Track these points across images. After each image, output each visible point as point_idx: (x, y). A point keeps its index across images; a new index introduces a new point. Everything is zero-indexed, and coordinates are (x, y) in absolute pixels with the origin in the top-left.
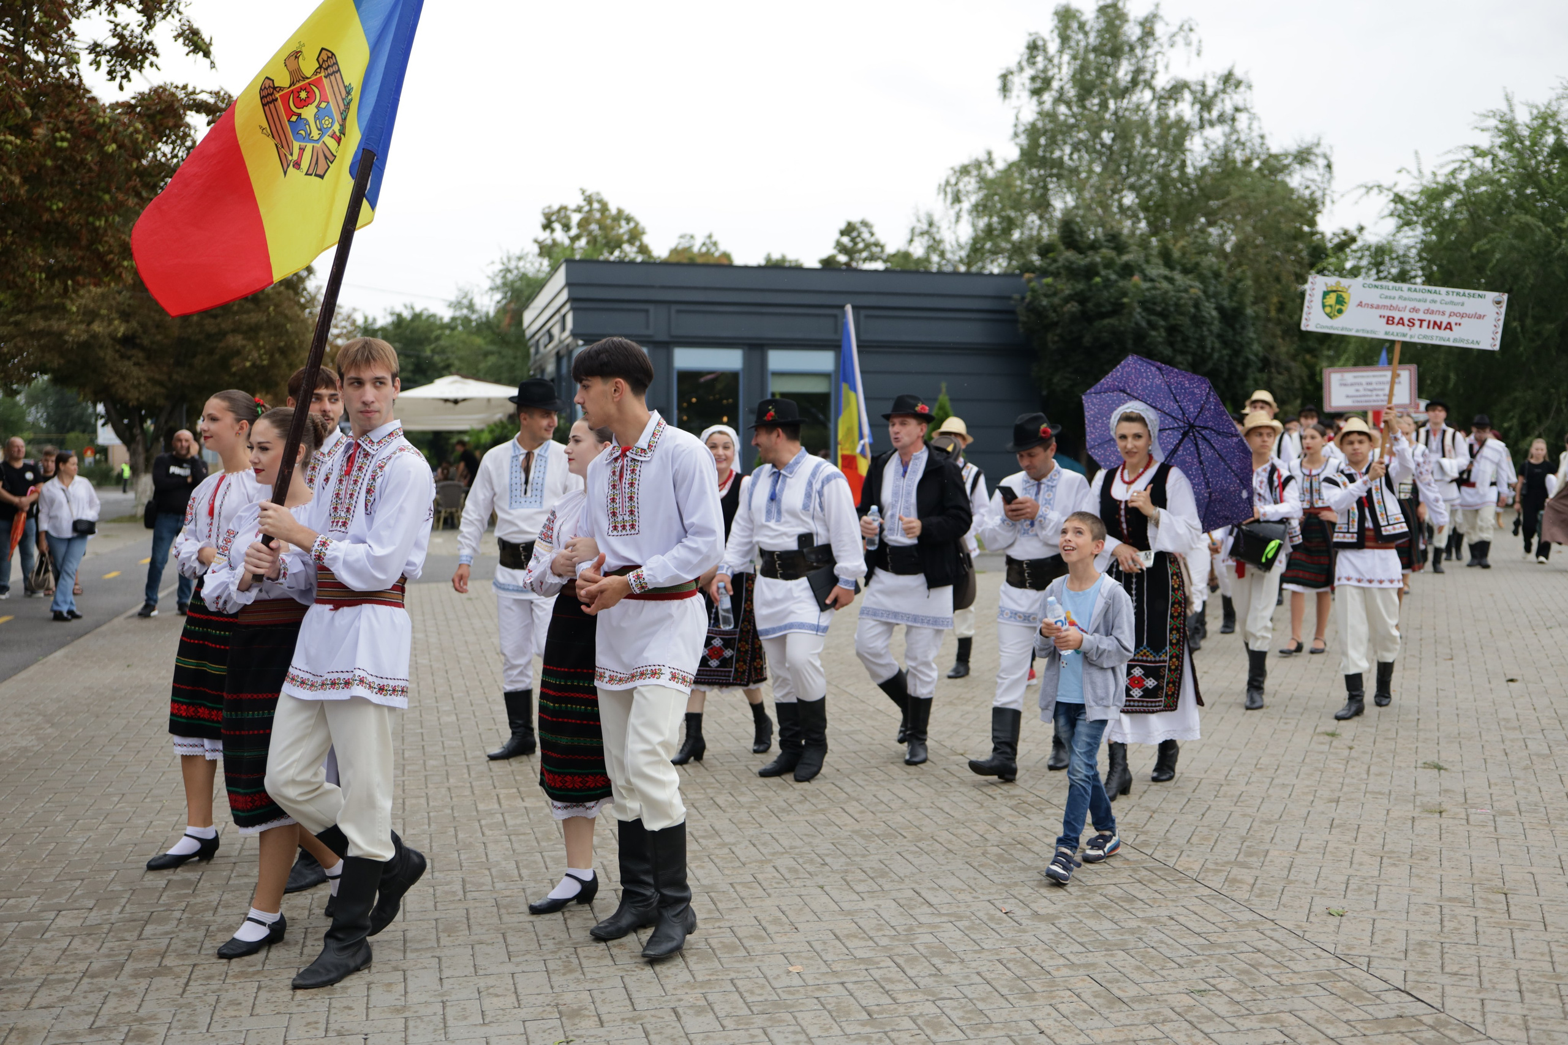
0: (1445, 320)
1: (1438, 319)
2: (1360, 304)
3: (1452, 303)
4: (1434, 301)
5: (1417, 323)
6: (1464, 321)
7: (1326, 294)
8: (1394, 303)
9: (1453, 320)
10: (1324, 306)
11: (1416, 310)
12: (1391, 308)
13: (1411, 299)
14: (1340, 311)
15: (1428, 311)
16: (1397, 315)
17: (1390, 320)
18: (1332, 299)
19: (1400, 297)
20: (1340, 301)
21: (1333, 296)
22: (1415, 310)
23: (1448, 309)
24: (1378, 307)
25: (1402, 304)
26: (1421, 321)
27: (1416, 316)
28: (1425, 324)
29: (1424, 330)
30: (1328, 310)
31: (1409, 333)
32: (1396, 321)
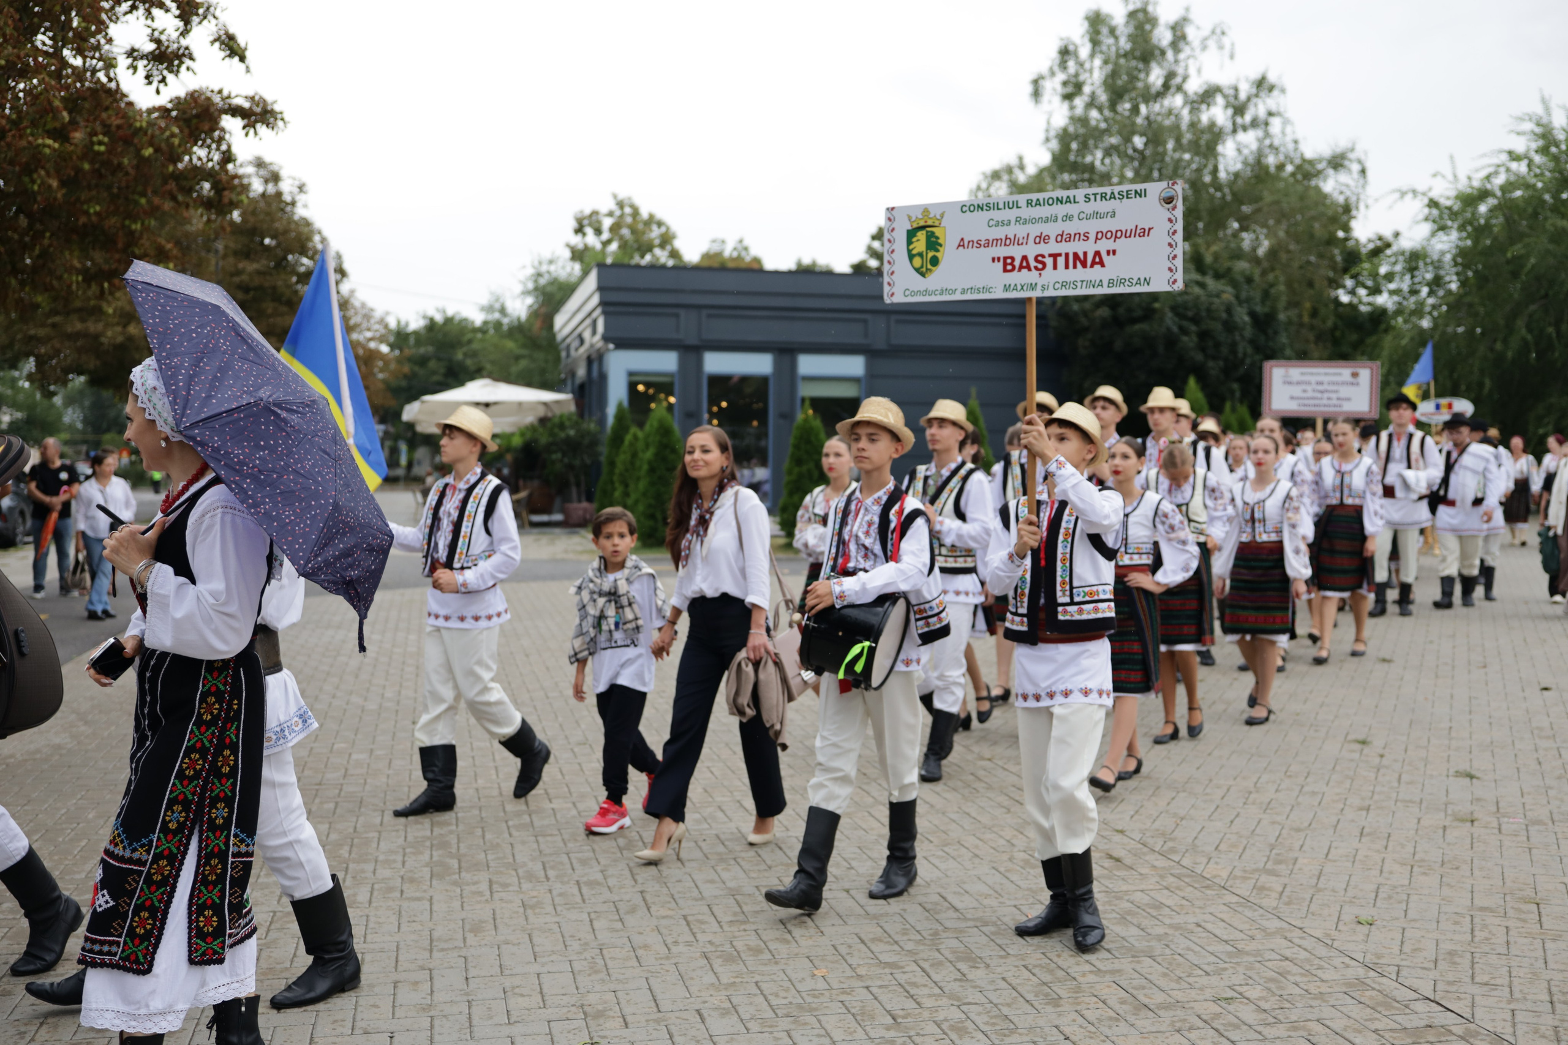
0: (1090, 248)
1: (1079, 247)
2: (961, 244)
3: (1097, 215)
4: (1068, 218)
5: (1049, 261)
6: (1121, 244)
7: (911, 234)
8: (1010, 231)
9: (1103, 246)
10: (911, 257)
12: (1007, 241)
13: (1033, 221)
14: (935, 262)
15: (1062, 238)
16: (1017, 252)
17: (1008, 264)
18: (920, 244)
19: (1018, 220)
20: (933, 243)
21: (921, 236)
22: (1043, 239)
23: (1093, 227)
24: (988, 244)
25: (1020, 231)
26: (1055, 256)
27: (1045, 249)
28: (1061, 261)
29: (1063, 274)
30: (917, 262)
31: (1041, 282)
32: (1017, 263)
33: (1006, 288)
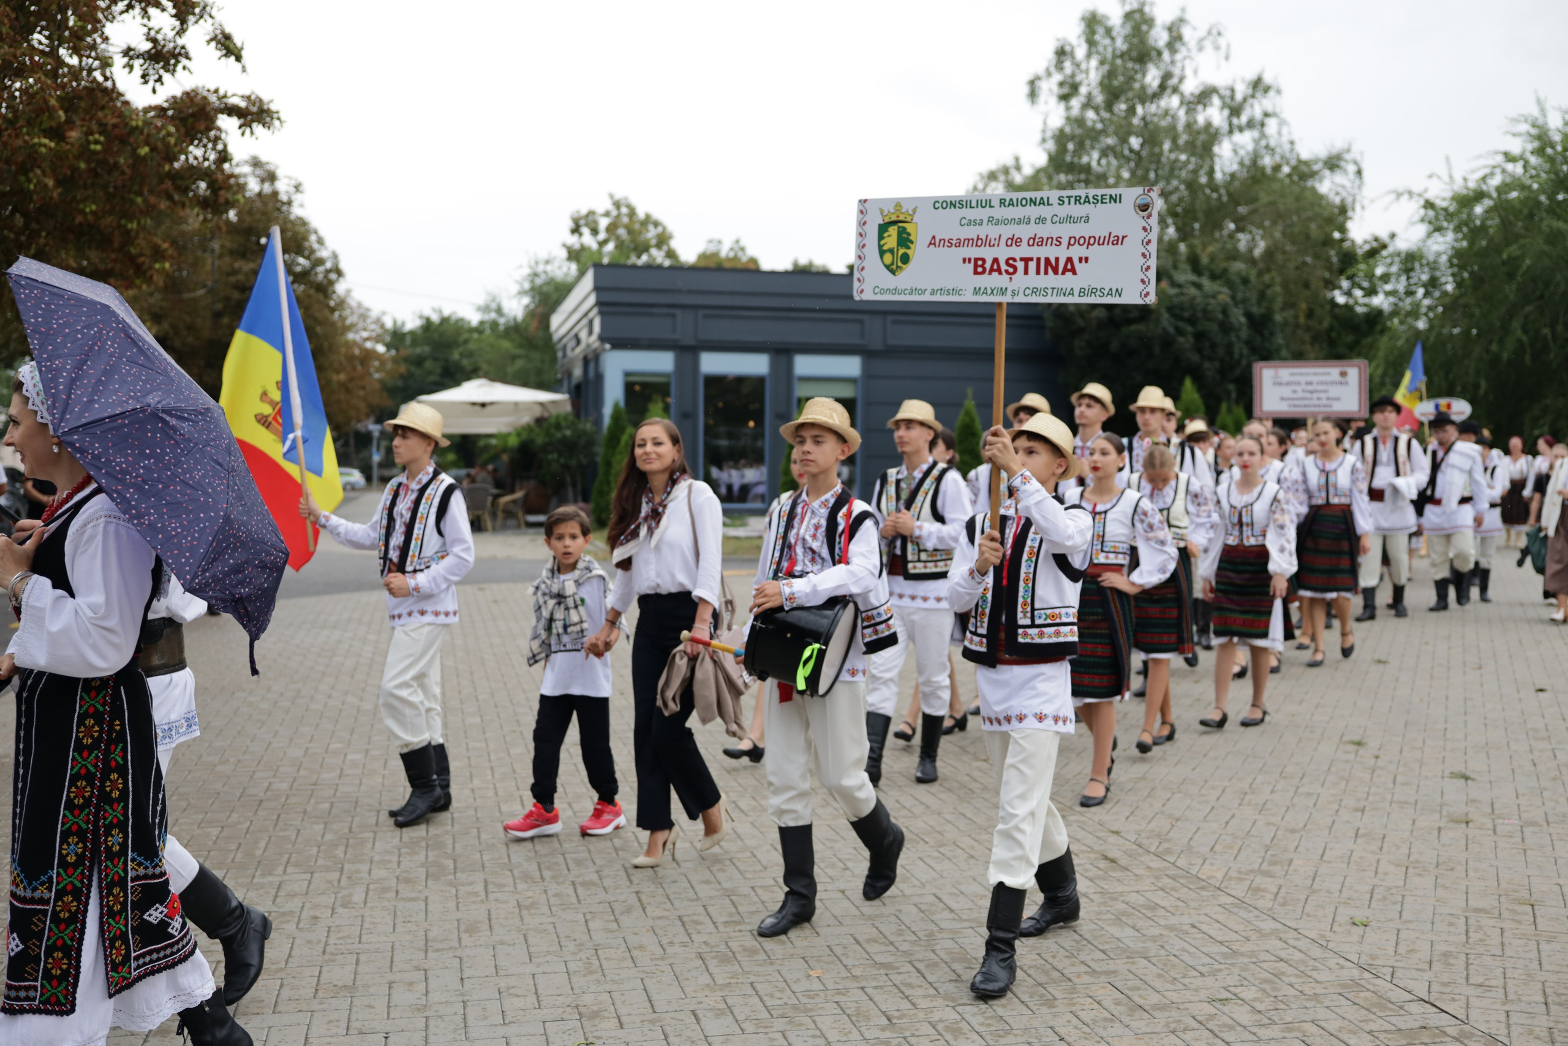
0: (1062, 253)
1: (1051, 252)
2: (933, 243)
3: (1070, 219)
4: (1041, 220)
5: (1020, 265)
6: (1094, 252)
7: (883, 229)
8: (983, 231)
9: (1076, 252)
10: (882, 253)
11: (1015, 241)
12: (978, 242)
13: (1006, 222)
14: (904, 259)
15: (1035, 241)
16: (988, 254)
17: (979, 266)
18: (891, 240)
19: (990, 220)
20: (905, 240)
21: (893, 231)
23: (1066, 231)
24: (959, 243)
25: (992, 231)
26: (1026, 260)
27: (1017, 252)
28: (1032, 265)
29: (1034, 280)
30: (888, 259)
31: (1011, 286)
32: (988, 266)
33: (976, 291)
